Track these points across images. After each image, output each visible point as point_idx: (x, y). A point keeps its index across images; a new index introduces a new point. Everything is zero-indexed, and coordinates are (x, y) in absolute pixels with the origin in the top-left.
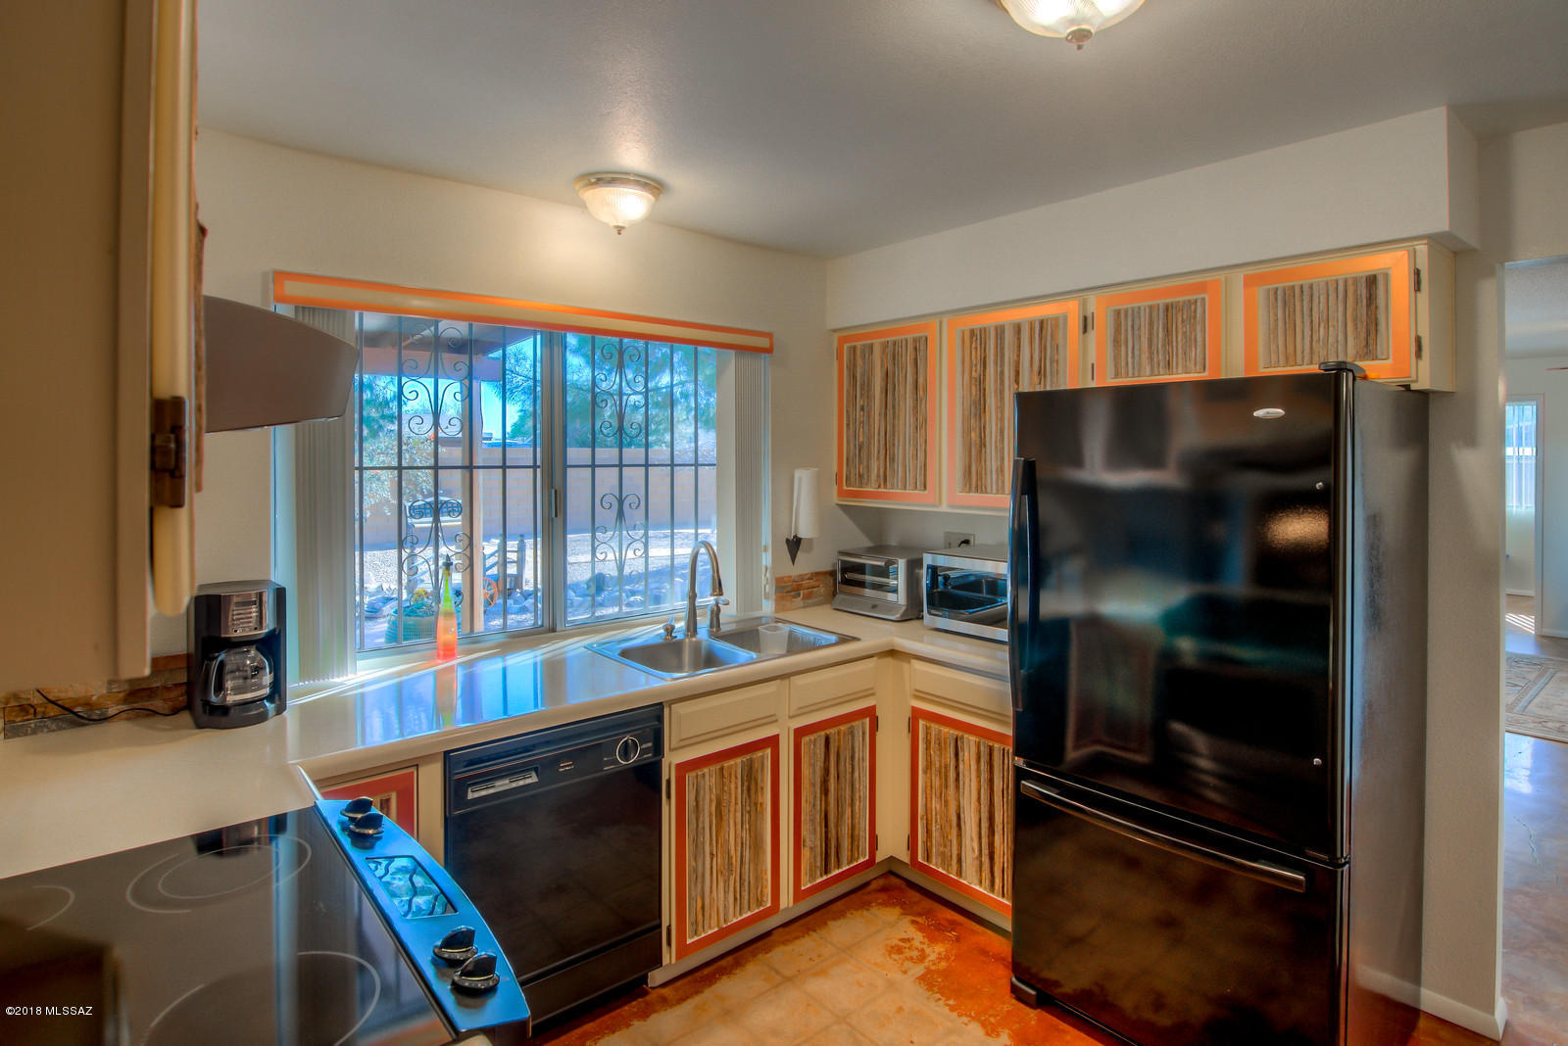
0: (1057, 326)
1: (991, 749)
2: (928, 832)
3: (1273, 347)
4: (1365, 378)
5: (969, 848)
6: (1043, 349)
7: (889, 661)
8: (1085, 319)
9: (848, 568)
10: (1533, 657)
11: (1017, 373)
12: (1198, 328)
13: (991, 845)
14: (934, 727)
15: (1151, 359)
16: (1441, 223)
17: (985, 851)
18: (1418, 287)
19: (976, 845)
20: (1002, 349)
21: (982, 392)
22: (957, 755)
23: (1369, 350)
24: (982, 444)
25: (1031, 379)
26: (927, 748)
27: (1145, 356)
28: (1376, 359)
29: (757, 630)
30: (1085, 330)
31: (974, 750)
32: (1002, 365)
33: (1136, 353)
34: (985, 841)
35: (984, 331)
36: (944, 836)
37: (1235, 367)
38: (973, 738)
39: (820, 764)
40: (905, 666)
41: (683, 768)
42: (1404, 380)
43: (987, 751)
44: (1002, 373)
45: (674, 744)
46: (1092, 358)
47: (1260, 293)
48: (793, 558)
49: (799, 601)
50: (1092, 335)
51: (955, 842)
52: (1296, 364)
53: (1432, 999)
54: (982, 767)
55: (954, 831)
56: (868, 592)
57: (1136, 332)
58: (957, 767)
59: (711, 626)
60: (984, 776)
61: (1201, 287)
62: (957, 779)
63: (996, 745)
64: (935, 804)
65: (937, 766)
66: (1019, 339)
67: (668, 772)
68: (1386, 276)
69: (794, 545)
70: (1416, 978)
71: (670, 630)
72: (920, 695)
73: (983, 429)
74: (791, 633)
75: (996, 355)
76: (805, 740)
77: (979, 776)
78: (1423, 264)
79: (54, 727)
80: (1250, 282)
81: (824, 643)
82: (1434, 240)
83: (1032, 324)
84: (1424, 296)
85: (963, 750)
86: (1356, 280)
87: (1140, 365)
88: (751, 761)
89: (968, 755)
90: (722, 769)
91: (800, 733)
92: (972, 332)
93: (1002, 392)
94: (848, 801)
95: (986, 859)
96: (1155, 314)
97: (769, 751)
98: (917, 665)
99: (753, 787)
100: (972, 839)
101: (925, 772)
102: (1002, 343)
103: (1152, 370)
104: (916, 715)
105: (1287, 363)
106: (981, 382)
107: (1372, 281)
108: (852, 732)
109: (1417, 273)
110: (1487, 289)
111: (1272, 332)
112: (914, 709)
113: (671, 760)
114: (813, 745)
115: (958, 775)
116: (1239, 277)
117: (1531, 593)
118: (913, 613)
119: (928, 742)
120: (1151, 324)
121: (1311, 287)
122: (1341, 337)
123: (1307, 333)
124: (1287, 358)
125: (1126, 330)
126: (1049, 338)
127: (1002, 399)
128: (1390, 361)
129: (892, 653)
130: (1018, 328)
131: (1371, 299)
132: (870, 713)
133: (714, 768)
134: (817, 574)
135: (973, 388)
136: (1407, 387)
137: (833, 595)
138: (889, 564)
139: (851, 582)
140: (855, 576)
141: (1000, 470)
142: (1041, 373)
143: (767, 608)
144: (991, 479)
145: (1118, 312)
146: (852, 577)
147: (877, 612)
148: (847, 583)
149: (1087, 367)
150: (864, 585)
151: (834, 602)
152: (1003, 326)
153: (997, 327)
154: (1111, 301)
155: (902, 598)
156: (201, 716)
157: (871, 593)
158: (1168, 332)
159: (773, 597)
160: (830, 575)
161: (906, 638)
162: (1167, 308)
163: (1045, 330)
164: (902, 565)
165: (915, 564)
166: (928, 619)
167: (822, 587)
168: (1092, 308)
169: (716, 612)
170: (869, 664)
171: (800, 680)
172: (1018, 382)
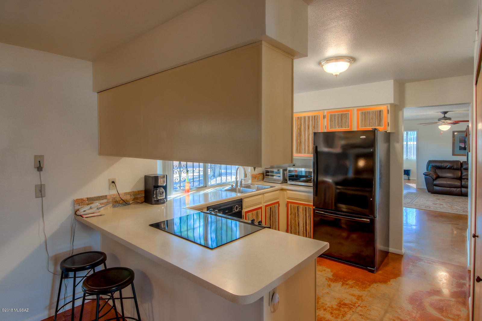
0: (318, 117)
1: (306, 208)
2: (291, 228)
3: (362, 123)
4: (379, 131)
5: (301, 230)
6: (315, 122)
7: (281, 191)
8: (324, 116)
9: (267, 172)
10: (416, 193)
11: (309, 127)
12: (348, 119)
13: (306, 228)
14: (292, 205)
15: (338, 125)
16: (392, 101)
17: (305, 229)
18: (388, 113)
19: (302, 229)
20: (305, 122)
21: (301, 132)
22: (298, 210)
23: (379, 125)
24: (301, 143)
25: (312, 128)
26: (291, 210)
27: (337, 124)
28: (381, 126)
29: (250, 186)
30: (324, 118)
31: (302, 208)
32: (305, 125)
33: (335, 123)
34: (305, 228)
35: (301, 118)
36: (295, 228)
37: (355, 129)
38: (302, 206)
39: (269, 213)
40: (285, 192)
41: (246, 212)
42: (386, 131)
43: (305, 208)
44: (305, 127)
45: (244, 208)
46: (325, 124)
47: (360, 112)
48: (254, 170)
49: (256, 180)
50: (325, 119)
51: (297, 229)
52: (366, 127)
53: (391, 250)
54: (304, 212)
55: (297, 227)
56: (270, 177)
57: (335, 119)
58: (298, 213)
59: (240, 185)
60: (304, 214)
61: (348, 111)
62: (298, 215)
63: (307, 207)
64: (293, 222)
65: (293, 213)
66: (309, 120)
67: (243, 214)
68: (383, 111)
70: (388, 246)
71: (232, 186)
72: (289, 198)
74: (258, 186)
75: (304, 123)
76: (267, 208)
77: (303, 214)
78: (389, 109)
79: (121, 205)
80: (358, 110)
81: (266, 188)
82: (391, 104)
83: (312, 117)
84: (389, 115)
85: (299, 209)
86: (377, 111)
87: (336, 126)
88: (257, 212)
89: (301, 210)
90: (252, 213)
91: (266, 206)
92: (298, 118)
93: (305, 131)
94: (274, 222)
95: (305, 231)
96: (339, 116)
97: (260, 210)
98: (288, 192)
99: (258, 218)
100: (302, 228)
101: (290, 215)
102: (305, 120)
103: (338, 127)
104: (288, 202)
105: (365, 127)
106: (300, 129)
107: (380, 111)
108: (275, 206)
109: (388, 110)
110: (400, 113)
111: (362, 120)
112: (288, 201)
113: (244, 211)
114: (268, 209)
115: (298, 214)
116: (355, 109)
117: (415, 179)
118: (285, 181)
119: (291, 208)
120: (338, 118)
121: (369, 112)
122: (375, 122)
123: (369, 121)
124: (365, 126)
125: (333, 119)
126: (316, 120)
127: (305, 133)
128: (383, 127)
129: (282, 190)
130: (309, 117)
131: (380, 115)
132: (278, 203)
133: (251, 213)
134: (260, 174)
135: (298, 130)
136: (386, 132)
137: (263, 179)
138: (278, 170)
139: (268, 175)
140: (270, 174)
141: (305, 148)
142: (314, 127)
143: (250, 182)
144: (303, 151)
145: (331, 115)
146: (267, 174)
147: (275, 181)
148: (266, 175)
149: (324, 127)
150: (273, 176)
151: (264, 180)
152: (305, 117)
153: (304, 117)
154: (330, 112)
155: (281, 178)
156: (153, 202)
157: (274, 177)
158: (341, 120)
159: (251, 179)
160: (263, 174)
161: (285, 186)
162: (341, 114)
163: (315, 118)
164: (281, 170)
165: (285, 170)
166: (289, 182)
167: (261, 177)
168: (325, 114)
169: (241, 182)
170: (278, 192)
171: (266, 195)
172: (309, 129)
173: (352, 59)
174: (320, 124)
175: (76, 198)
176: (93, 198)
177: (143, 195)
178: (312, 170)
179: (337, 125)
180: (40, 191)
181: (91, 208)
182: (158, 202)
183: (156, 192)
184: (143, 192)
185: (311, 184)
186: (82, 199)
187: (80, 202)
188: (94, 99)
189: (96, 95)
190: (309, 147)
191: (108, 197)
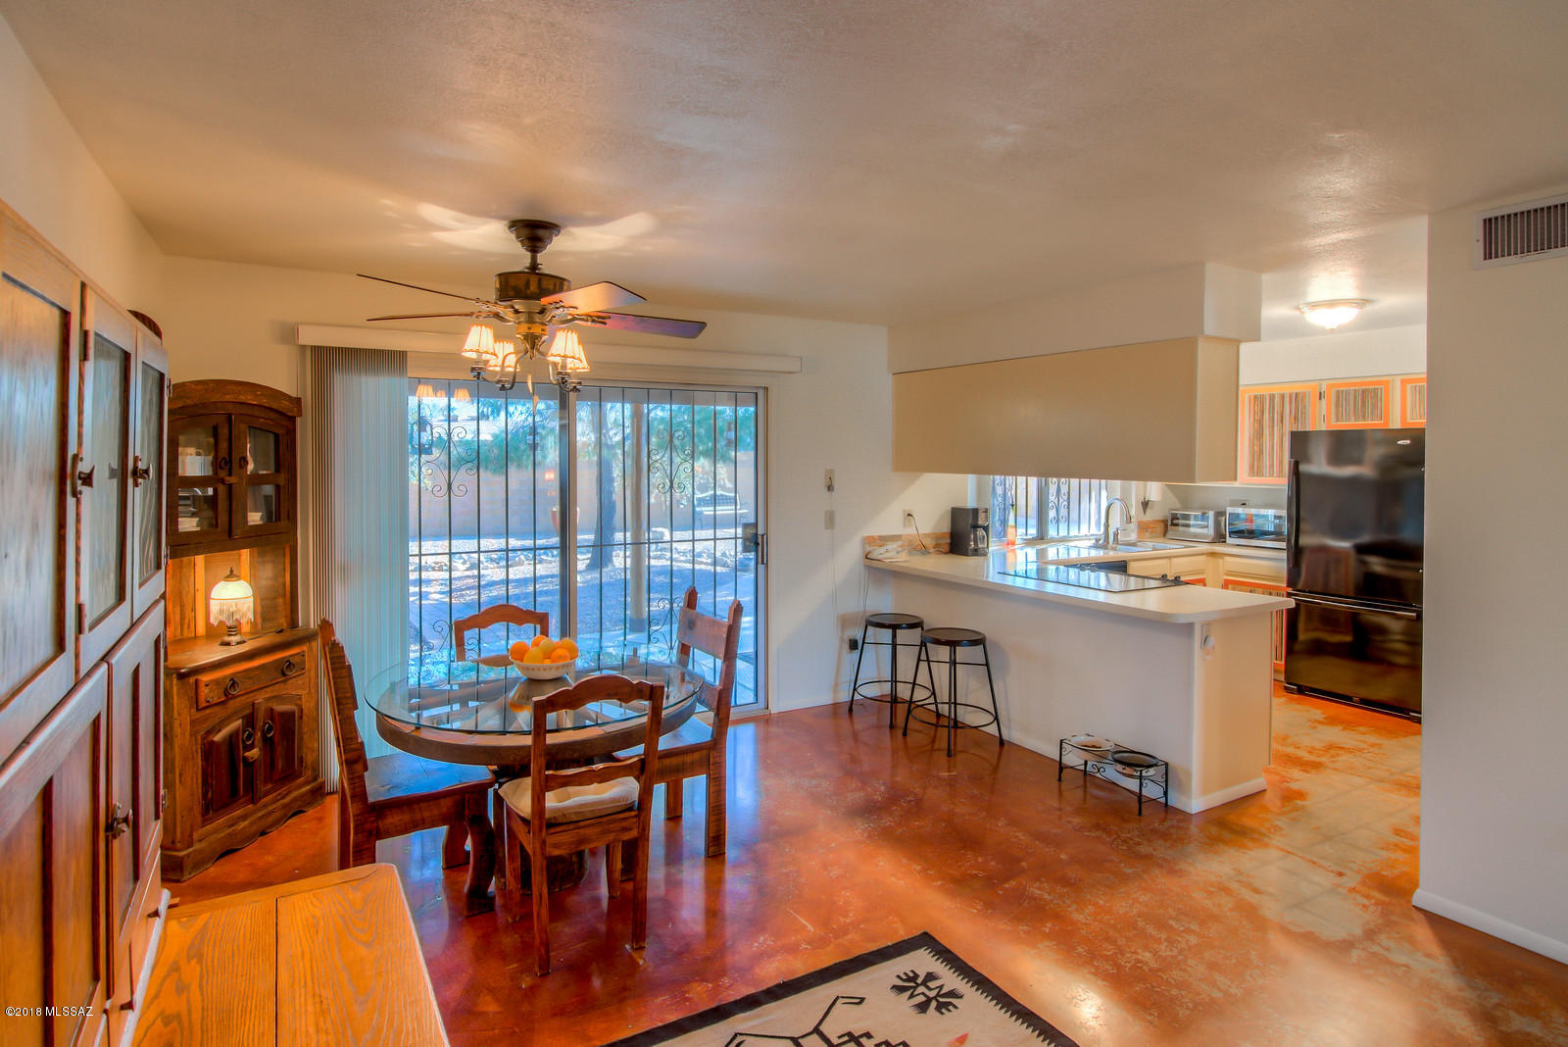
0: (1305, 395)
3: (1414, 410)
6: (1297, 407)
7: (1210, 559)
8: (1320, 393)
9: (1175, 517)
11: (1282, 419)
12: (1379, 402)
14: (1238, 587)
15: (1355, 415)
20: (1273, 406)
21: (1262, 428)
24: (1261, 452)
25: (1290, 421)
29: (1136, 543)
30: (1320, 399)
32: (1273, 414)
33: (1347, 411)
35: (1262, 396)
37: (1396, 424)
38: (1260, 589)
40: (1220, 561)
46: (1324, 411)
47: (1408, 387)
48: (1145, 512)
49: (1147, 534)
50: (1324, 401)
56: (1181, 528)
57: (1347, 403)
59: (1114, 540)
61: (1380, 383)
66: (1283, 401)
69: (1145, 504)
71: (1097, 540)
72: (1229, 573)
73: (1261, 446)
75: (1270, 408)
80: (1403, 382)
83: (1291, 395)
87: (1349, 417)
92: (1255, 397)
93: (1273, 427)
96: (1357, 393)
98: (1227, 558)
102: (1273, 403)
103: (1355, 419)
104: (1227, 583)
105: (1420, 418)
106: (1261, 422)
111: (1413, 404)
112: (1226, 580)
116: (1394, 380)
118: (1220, 538)
120: (1355, 397)
124: (1420, 416)
125: (1342, 401)
126: (1300, 402)
127: (1273, 430)
129: (1213, 554)
130: (1282, 397)
132: (1202, 581)
134: (1157, 520)
135: (1256, 425)
137: (1165, 534)
138: (1204, 514)
139: (1177, 525)
140: (1181, 522)
141: (1272, 465)
142: (1296, 418)
143: (1133, 537)
144: (1266, 471)
145: (1338, 392)
146: (1175, 522)
147: (1196, 539)
148: (1173, 524)
149: (1321, 419)
150: (1188, 526)
151: (1168, 536)
152: (1274, 395)
153: (1270, 395)
154: (1332, 385)
155: (1211, 531)
156: (970, 552)
157: (1192, 530)
158: (1363, 402)
159: (1136, 531)
160: (1165, 522)
161: (1218, 548)
162: (1364, 391)
163: (1297, 399)
164: (1211, 514)
165: (1220, 514)
166: (1229, 540)
167: (1160, 528)
168: (1324, 389)
169: (1116, 535)
170: (1203, 558)
171: (1175, 560)
172: (1282, 422)
173: (1363, 302)
174: (1309, 410)
175: (866, 535)
176: (885, 537)
177: (949, 541)
178: (1284, 513)
179: (1352, 414)
180: (830, 520)
181: (887, 551)
182: (976, 552)
183: (975, 535)
184: (948, 536)
185: (1283, 545)
186: (872, 537)
187: (870, 540)
188: (886, 384)
189: (890, 376)
190: (1281, 462)
191: (903, 538)
